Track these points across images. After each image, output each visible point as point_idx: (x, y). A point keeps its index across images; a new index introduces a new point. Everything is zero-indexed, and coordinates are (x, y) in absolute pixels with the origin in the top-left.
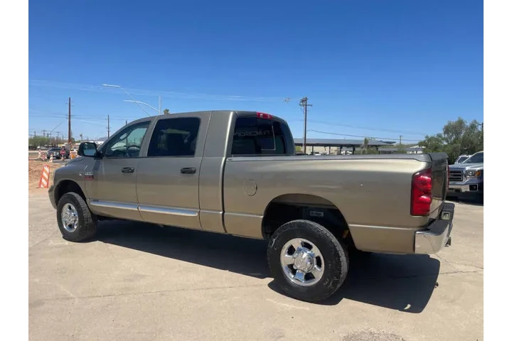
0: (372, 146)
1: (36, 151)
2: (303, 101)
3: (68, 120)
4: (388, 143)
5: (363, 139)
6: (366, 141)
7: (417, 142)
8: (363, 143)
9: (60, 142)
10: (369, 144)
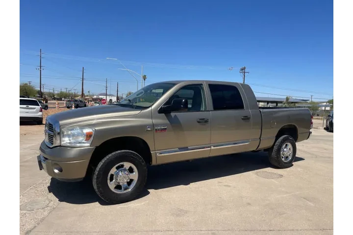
0: (292, 103)
1: (62, 102)
2: (242, 69)
3: (82, 82)
4: (303, 100)
5: (285, 97)
6: (287, 99)
7: (327, 101)
8: (285, 100)
9: (76, 96)
10: (290, 101)
